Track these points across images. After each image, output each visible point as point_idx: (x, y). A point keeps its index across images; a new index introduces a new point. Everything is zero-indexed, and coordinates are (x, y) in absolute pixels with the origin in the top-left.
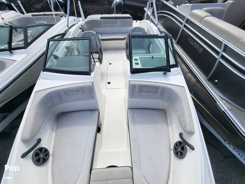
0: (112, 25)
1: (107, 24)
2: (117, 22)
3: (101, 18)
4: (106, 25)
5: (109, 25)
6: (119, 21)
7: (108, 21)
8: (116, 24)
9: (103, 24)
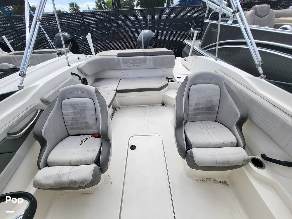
0: (139, 66)
1: (129, 64)
2: (148, 61)
3: (119, 55)
4: (128, 66)
5: (133, 66)
6: (150, 59)
7: (130, 59)
8: (146, 63)
9: (122, 65)
